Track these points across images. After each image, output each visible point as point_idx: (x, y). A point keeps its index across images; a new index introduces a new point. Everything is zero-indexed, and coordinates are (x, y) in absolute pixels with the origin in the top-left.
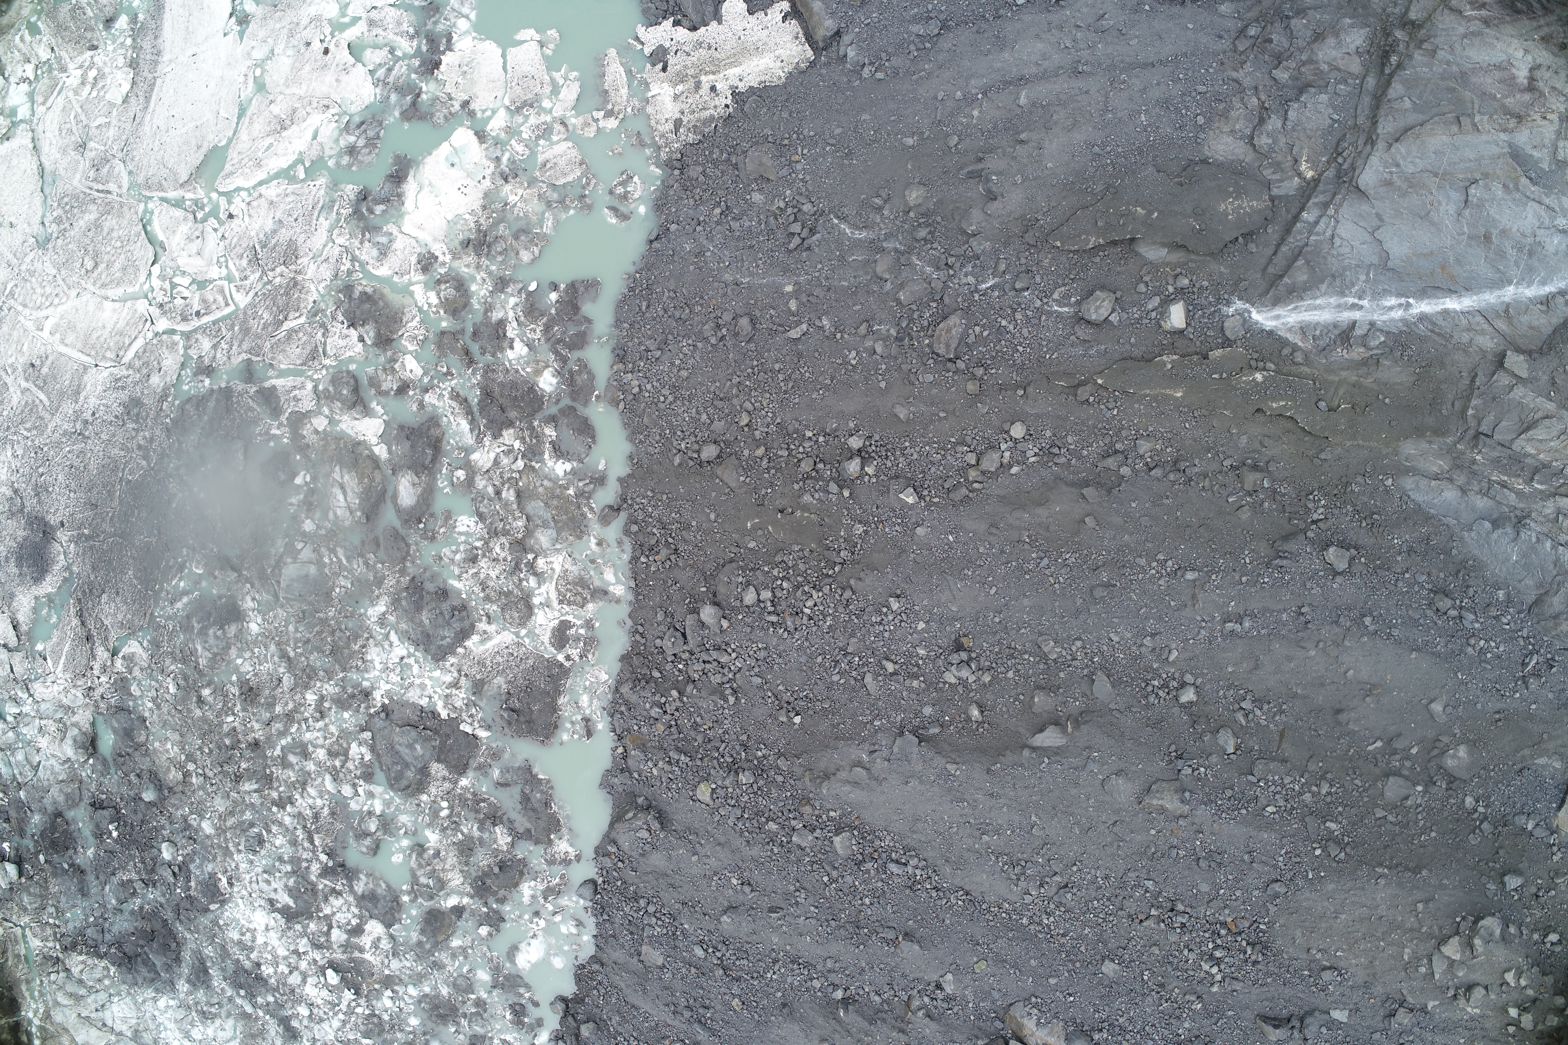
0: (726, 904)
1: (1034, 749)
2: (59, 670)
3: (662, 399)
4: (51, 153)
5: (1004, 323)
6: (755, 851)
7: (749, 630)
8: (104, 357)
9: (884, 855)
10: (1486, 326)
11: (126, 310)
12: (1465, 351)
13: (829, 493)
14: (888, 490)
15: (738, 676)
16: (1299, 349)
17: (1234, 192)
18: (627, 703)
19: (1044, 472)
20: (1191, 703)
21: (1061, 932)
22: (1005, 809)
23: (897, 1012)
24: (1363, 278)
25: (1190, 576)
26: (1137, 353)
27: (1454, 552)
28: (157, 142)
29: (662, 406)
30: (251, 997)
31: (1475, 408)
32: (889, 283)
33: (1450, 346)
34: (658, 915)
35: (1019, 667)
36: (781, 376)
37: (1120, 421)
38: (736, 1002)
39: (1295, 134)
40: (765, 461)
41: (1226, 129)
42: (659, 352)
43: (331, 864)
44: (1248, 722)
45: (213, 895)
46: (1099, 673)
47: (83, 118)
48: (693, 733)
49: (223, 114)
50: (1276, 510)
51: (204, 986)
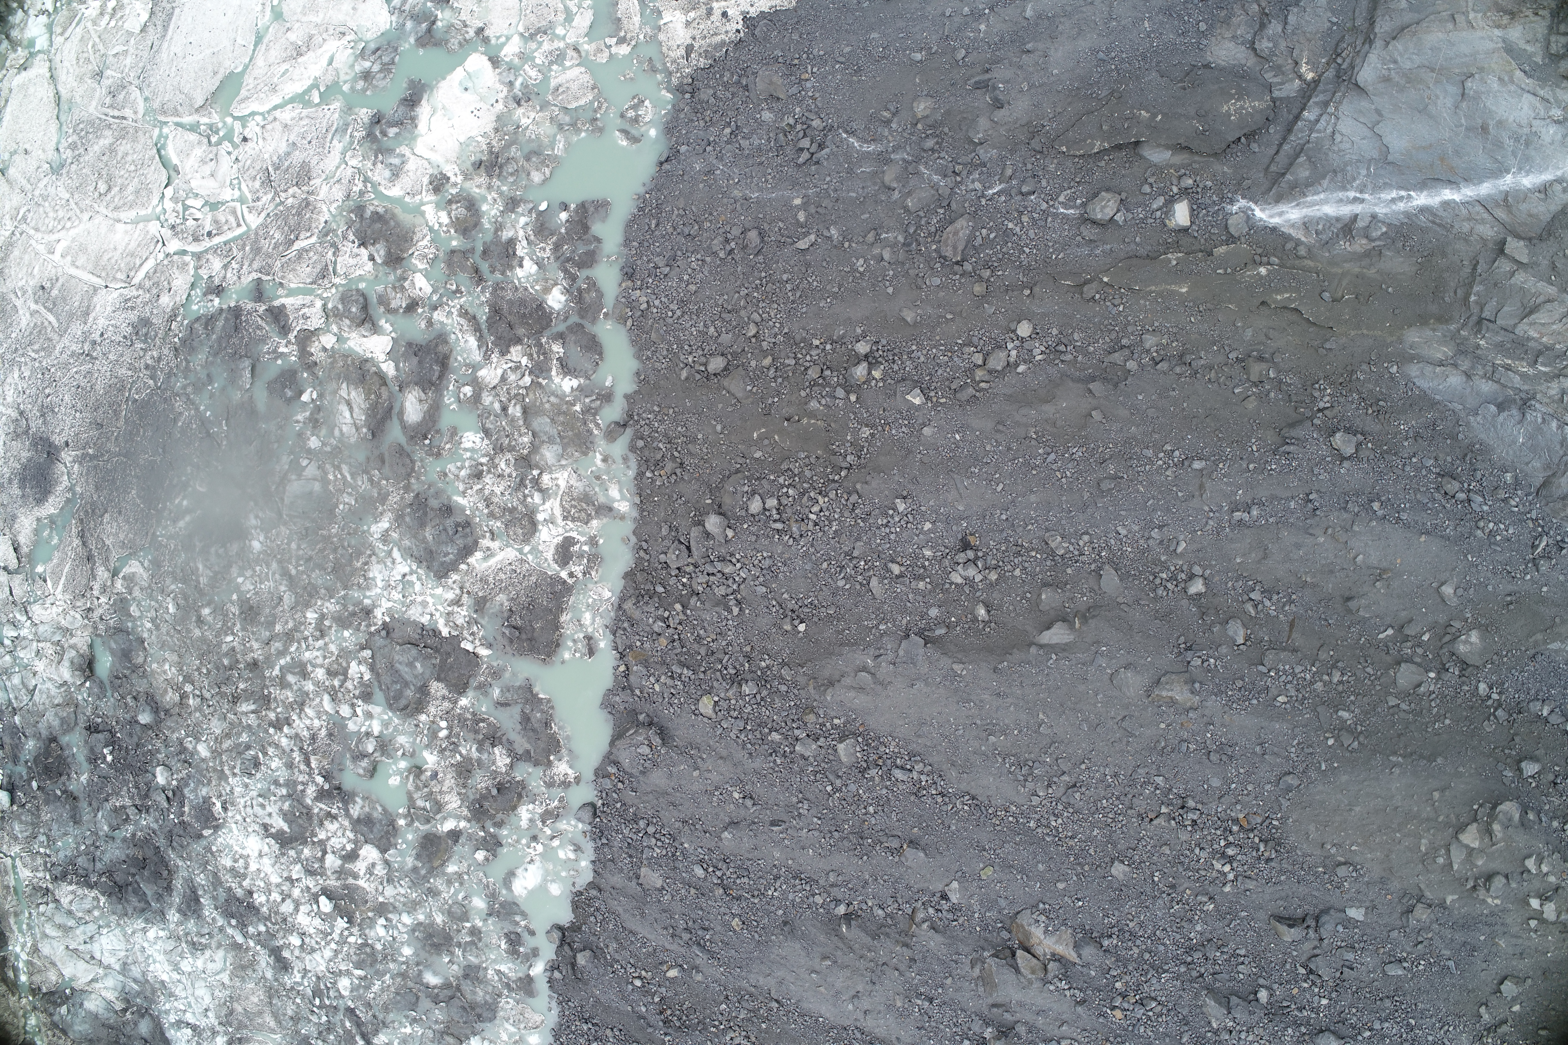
0: (727, 820)
1: (1041, 646)
2: (59, 592)
3: (670, 314)
4: (67, 82)
5: (1010, 225)
6: (758, 763)
7: (754, 538)
8: (114, 278)
9: (889, 762)
10: (1486, 215)
11: (138, 232)
12: (1466, 240)
13: (835, 398)
14: (895, 393)
15: (742, 587)
16: (1302, 243)
17: (1236, 93)
18: (630, 619)
19: (1052, 370)
20: (1199, 594)
21: (1070, 834)
22: (1012, 709)
23: (901, 926)
24: (1364, 172)
25: (1197, 465)
26: (1142, 252)
27: (1461, 436)
28: (174, 69)
29: (670, 321)
30: (242, 926)
31: (1478, 294)
32: (896, 192)
33: (1451, 236)
34: (657, 836)
35: (1026, 565)
36: (789, 286)
37: (1126, 317)
38: (736, 922)
39: (1295, 38)
40: (772, 370)
41: (1228, 35)
42: (668, 269)
43: (327, 787)
44: (1257, 613)
45: (207, 820)
46: (1107, 567)
47: (101, 47)
48: (696, 646)
49: (240, 41)
50: (1282, 399)
51: (195, 916)
